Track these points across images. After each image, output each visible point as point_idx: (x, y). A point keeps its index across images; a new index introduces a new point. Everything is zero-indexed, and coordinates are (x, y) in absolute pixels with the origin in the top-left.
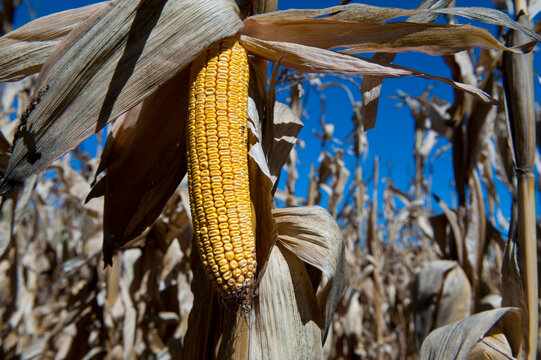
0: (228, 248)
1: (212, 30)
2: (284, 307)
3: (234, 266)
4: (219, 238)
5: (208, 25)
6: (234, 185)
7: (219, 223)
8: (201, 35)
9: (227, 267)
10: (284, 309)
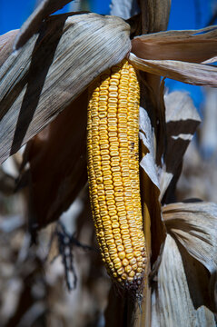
0: (120, 249)
1: (100, 62)
2: (178, 292)
3: (125, 264)
4: (113, 241)
5: (97, 58)
6: (124, 196)
7: (112, 229)
8: (91, 67)
9: (119, 264)
10: (178, 295)
